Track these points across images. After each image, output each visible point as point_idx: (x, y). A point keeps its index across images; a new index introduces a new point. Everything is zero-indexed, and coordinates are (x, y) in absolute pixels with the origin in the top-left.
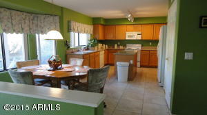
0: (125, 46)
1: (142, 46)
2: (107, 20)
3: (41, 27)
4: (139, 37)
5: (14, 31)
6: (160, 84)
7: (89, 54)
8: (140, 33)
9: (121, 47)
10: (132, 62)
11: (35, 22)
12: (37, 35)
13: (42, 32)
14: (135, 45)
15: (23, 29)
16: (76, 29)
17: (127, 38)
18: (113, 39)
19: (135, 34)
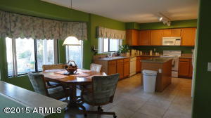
0: (161, 53)
1: (182, 53)
4: (178, 43)
5: (45, 37)
7: (116, 60)
8: (179, 38)
9: (157, 54)
10: (160, 71)
11: (65, 29)
14: (173, 52)
15: (53, 35)
16: (105, 35)
17: (164, 44)
18: (148, 45)
19: (173, 39)
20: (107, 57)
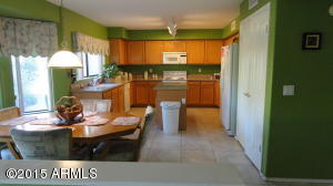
0: (161, 74)
1: (188, 74)
2: (130, 32)
3: (21, 42)
4: (183, 61)
6: (230, 133)
7: (111, 90)
8: (185, 53)
9: (155, 77)
11: (10, 33)
12: (13, 58)
13: (25, 53)
14: (176, 73)
16: (85, 47)
17: (165, 62)
18: (141, 63)
19: (177, 55)
20: (89, 85)
